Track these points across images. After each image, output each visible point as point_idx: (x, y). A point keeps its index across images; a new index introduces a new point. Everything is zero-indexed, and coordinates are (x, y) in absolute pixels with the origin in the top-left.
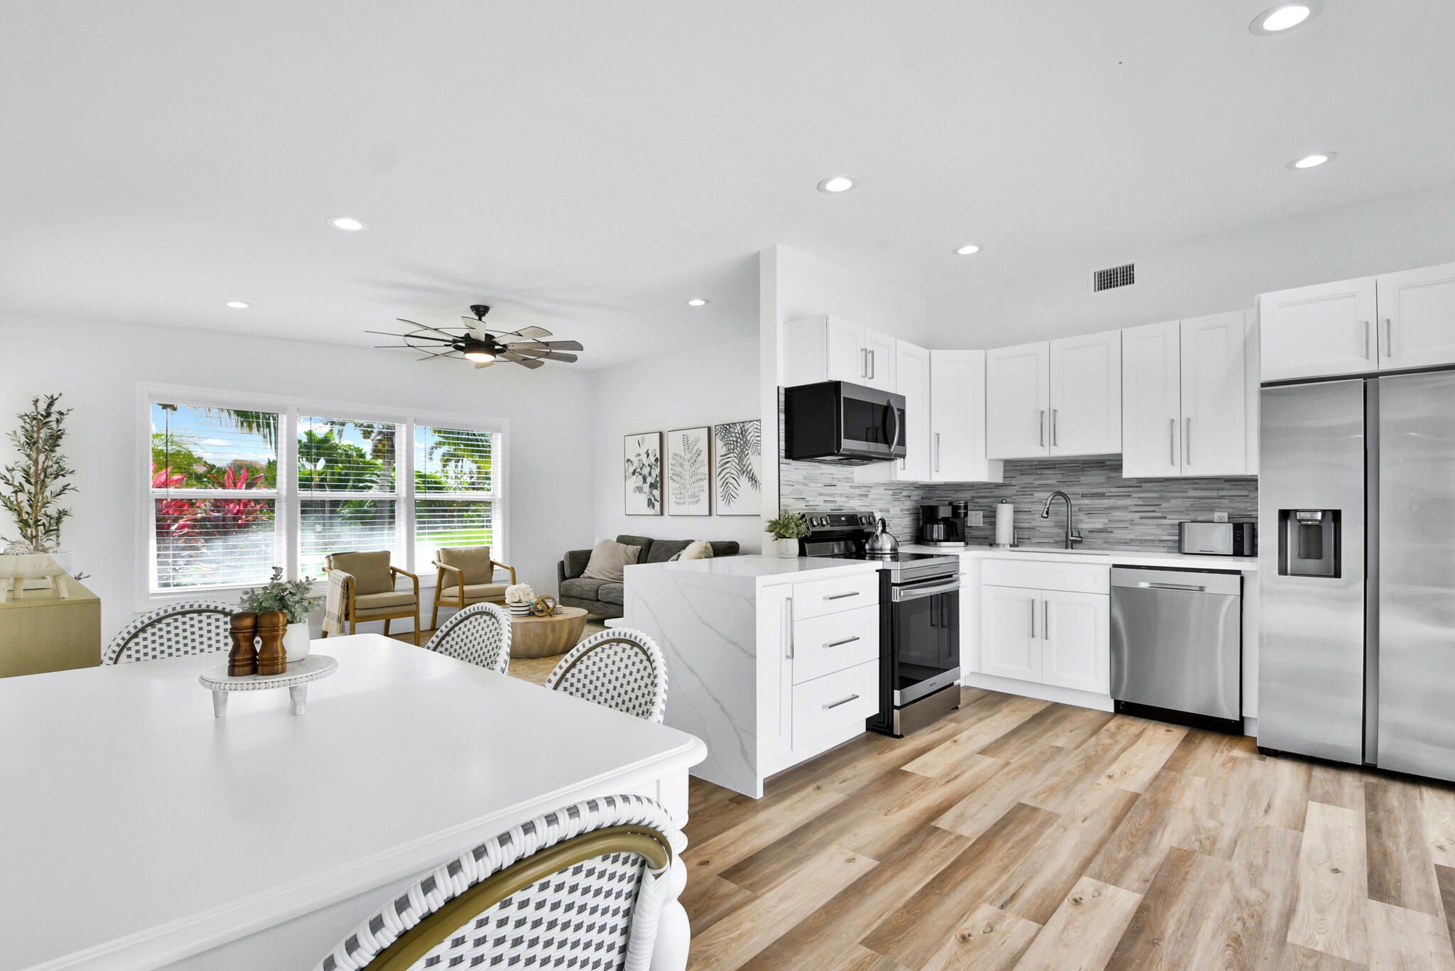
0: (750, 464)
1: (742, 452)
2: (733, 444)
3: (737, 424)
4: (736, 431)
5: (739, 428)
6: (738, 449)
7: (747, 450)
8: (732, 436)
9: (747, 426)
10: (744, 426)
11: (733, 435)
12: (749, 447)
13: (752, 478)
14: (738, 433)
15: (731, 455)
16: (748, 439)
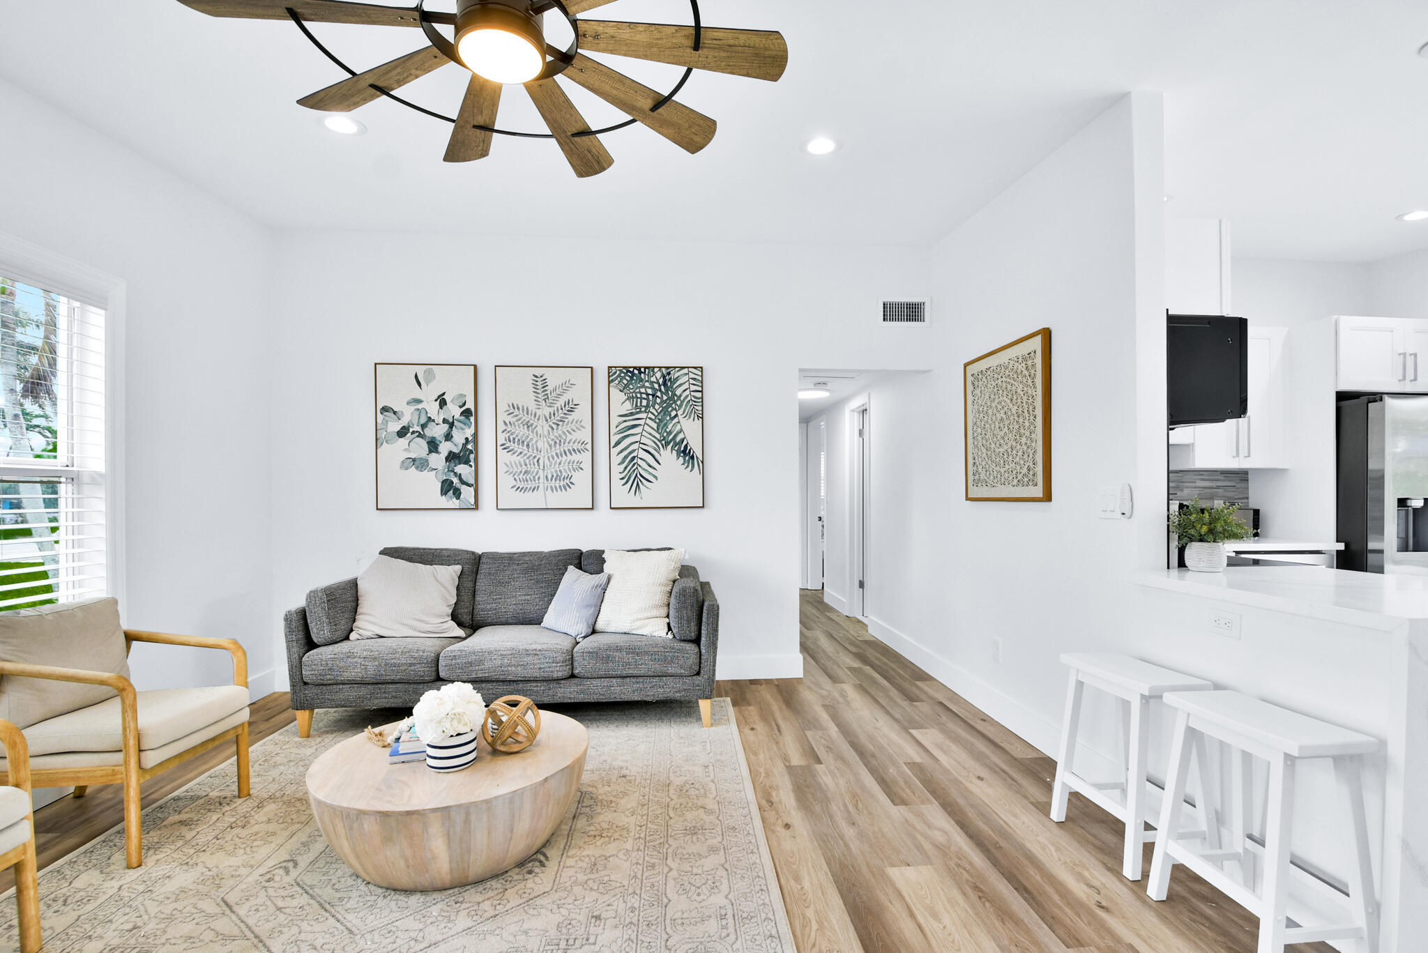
0: (681, 431)
1: (665, 411)
2: (647, 399)
3: (656, 370)
4: (653, 379)
5: (658, 375)
6: (657, 407)
7: (674, 409)
8: (643, 386)
9: (675, 374)
10: (669, 374)
11: (647, 384)
12: (680, 406)
13: (684, 452)
14: (658, 383)
15: (643, 415)
16: (678, 392)
